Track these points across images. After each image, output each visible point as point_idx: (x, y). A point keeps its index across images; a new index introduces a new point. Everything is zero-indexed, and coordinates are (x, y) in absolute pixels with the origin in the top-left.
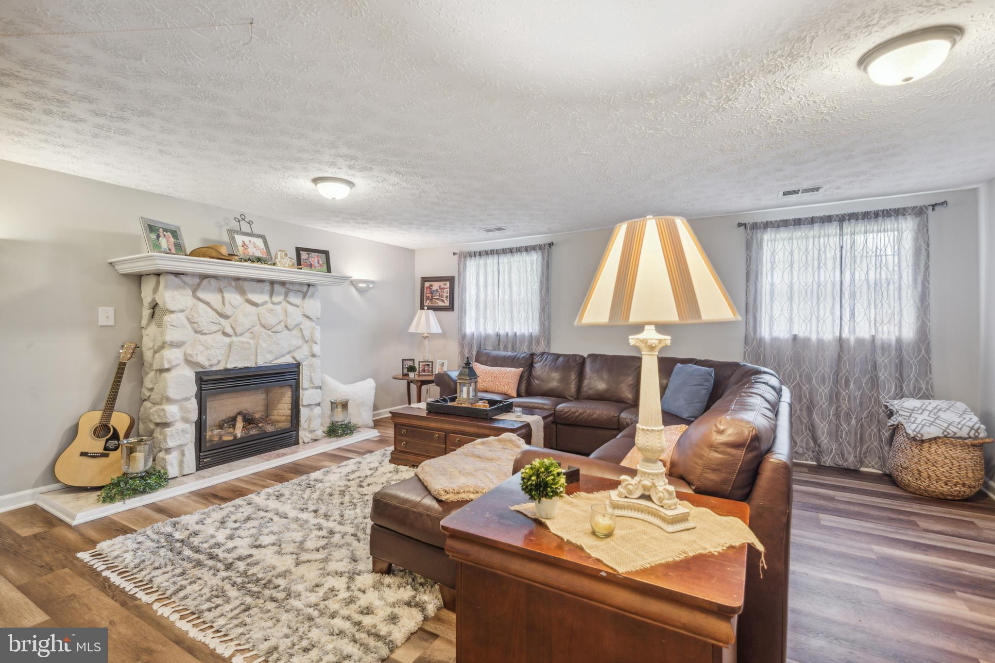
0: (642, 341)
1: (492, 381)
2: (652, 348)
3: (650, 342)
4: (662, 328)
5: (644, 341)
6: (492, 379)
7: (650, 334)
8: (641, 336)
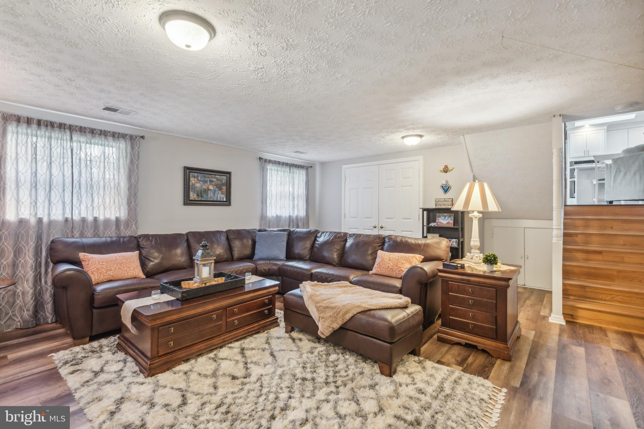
0: (473, 216)
1: (119, 268)
2: (476, 218)
3: (475, 216)
4: (479, 212)
5: (474, 216)
6: (119, 266)
7: (476, 214)
8: (473, 214)
